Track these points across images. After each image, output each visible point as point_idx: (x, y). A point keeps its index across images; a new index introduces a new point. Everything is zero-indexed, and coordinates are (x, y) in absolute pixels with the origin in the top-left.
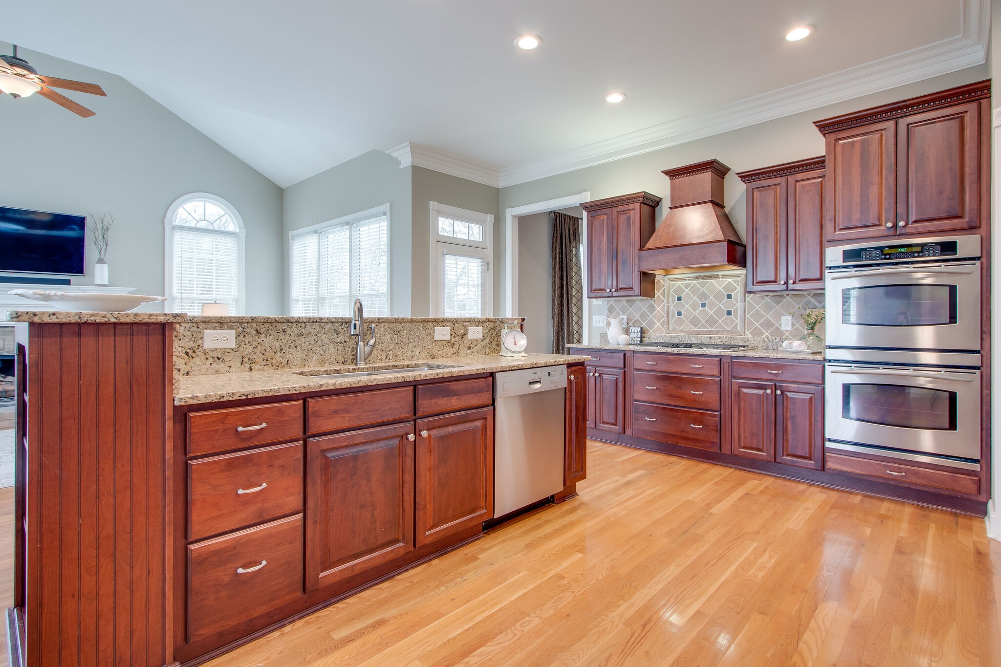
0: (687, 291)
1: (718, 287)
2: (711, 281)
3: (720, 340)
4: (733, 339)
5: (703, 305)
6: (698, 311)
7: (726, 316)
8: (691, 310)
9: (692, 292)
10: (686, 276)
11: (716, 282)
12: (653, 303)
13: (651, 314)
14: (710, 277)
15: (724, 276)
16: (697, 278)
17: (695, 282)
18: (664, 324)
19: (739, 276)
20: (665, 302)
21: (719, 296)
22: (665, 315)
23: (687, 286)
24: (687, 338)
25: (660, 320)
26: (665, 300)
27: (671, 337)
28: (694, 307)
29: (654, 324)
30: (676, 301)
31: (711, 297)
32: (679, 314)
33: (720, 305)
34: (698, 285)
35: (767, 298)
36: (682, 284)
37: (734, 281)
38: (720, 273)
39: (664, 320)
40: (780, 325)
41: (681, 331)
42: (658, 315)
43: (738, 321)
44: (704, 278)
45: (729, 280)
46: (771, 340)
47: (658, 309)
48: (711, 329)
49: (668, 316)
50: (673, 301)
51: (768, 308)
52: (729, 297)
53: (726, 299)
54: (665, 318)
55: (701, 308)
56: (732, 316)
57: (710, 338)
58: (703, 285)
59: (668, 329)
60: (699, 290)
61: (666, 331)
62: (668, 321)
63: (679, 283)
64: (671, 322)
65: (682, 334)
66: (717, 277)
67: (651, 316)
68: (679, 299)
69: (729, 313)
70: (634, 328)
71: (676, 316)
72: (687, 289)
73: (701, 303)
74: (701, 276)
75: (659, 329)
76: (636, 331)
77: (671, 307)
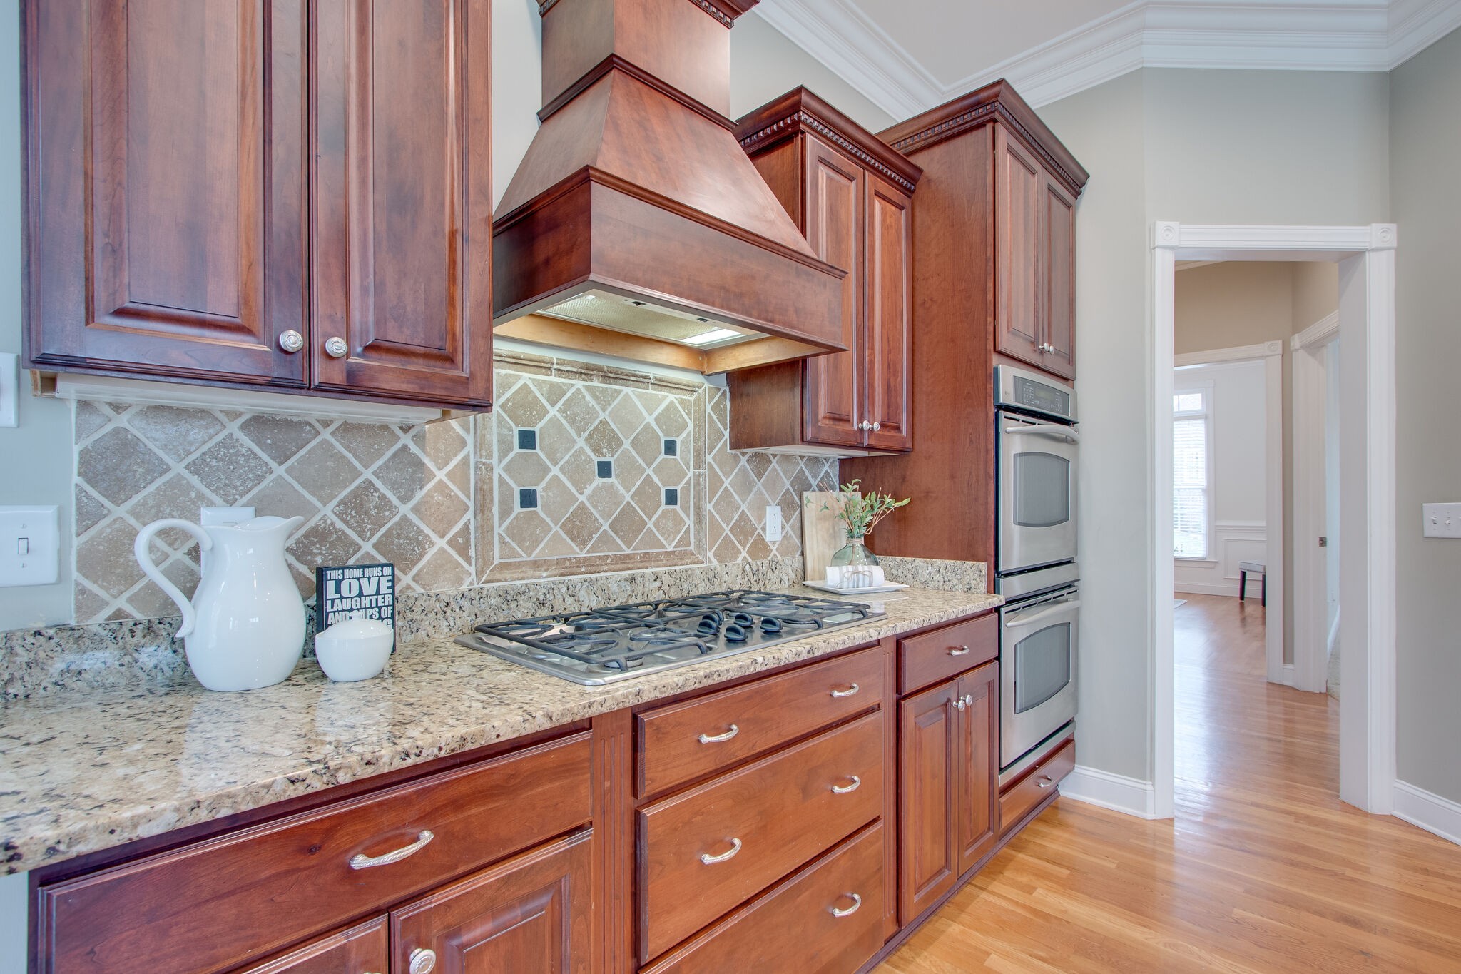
0: (553, 412)
1: (645, 413)
2: (626, 390)
3: (657, 584)
4: (686, 576)
5: (604, 469)
6: (588, 491)
7: (663, 506)
8: (569, 484)
9: (572, 420)
10: (554, 355)
11: (639, 396)
12: (414, 449)
13: (404, 500)
14: (625, 377)
15: (661, 384)
16: (587, 372)
17: (579, 384)
18: (468, 541)
19: (690, 389)
20: (470, 447)
21: (643, 444)
22: (471, 504)
23: (555, 394)
24: (564, 590)
25: (451, 525)
26: (470, 440)
27: (505, 596)
28: (577, 474)
29: (421, 543)
30: (516, 450)
31: (627, 445)
32: (528, 499)
33: (650, 471)
34: (588, 398)
36: (539, 384)
37: (682, 402)
38: (650, 371)
39: (466, 528)
40: (764, 529)
41: (536, 565)
42: (439, 505)
43: (690, 522)
44: (608, 376)
45: (670, 397)
46: (755, 568)
47: (440, 475)
48: (628, 551)
49: (482, 508)
50: (505, 448)
51: (746, 487)
52: (670, 448)
53: (663, 456)
54: (469, 515)
55: (599, 481)
56: (677, 508)
57: (632, 580)
58: (602, 400)
59: (485, 560)
60: (591, 414)
61: (480, 572)
62: (485, 530)
63: (527, 377)
64: (498, 530)
65: (544, 578)
66: (642, 380)
67: (405, 509)
68: (527, 440)
69: (672, 498)
70: (358, 572)
71: (517, 508)
72: (553, 405)
73: (596, 459)
74: (600, 369)
75: (442, 562)
76: (369, 589)
77: (498, 471)
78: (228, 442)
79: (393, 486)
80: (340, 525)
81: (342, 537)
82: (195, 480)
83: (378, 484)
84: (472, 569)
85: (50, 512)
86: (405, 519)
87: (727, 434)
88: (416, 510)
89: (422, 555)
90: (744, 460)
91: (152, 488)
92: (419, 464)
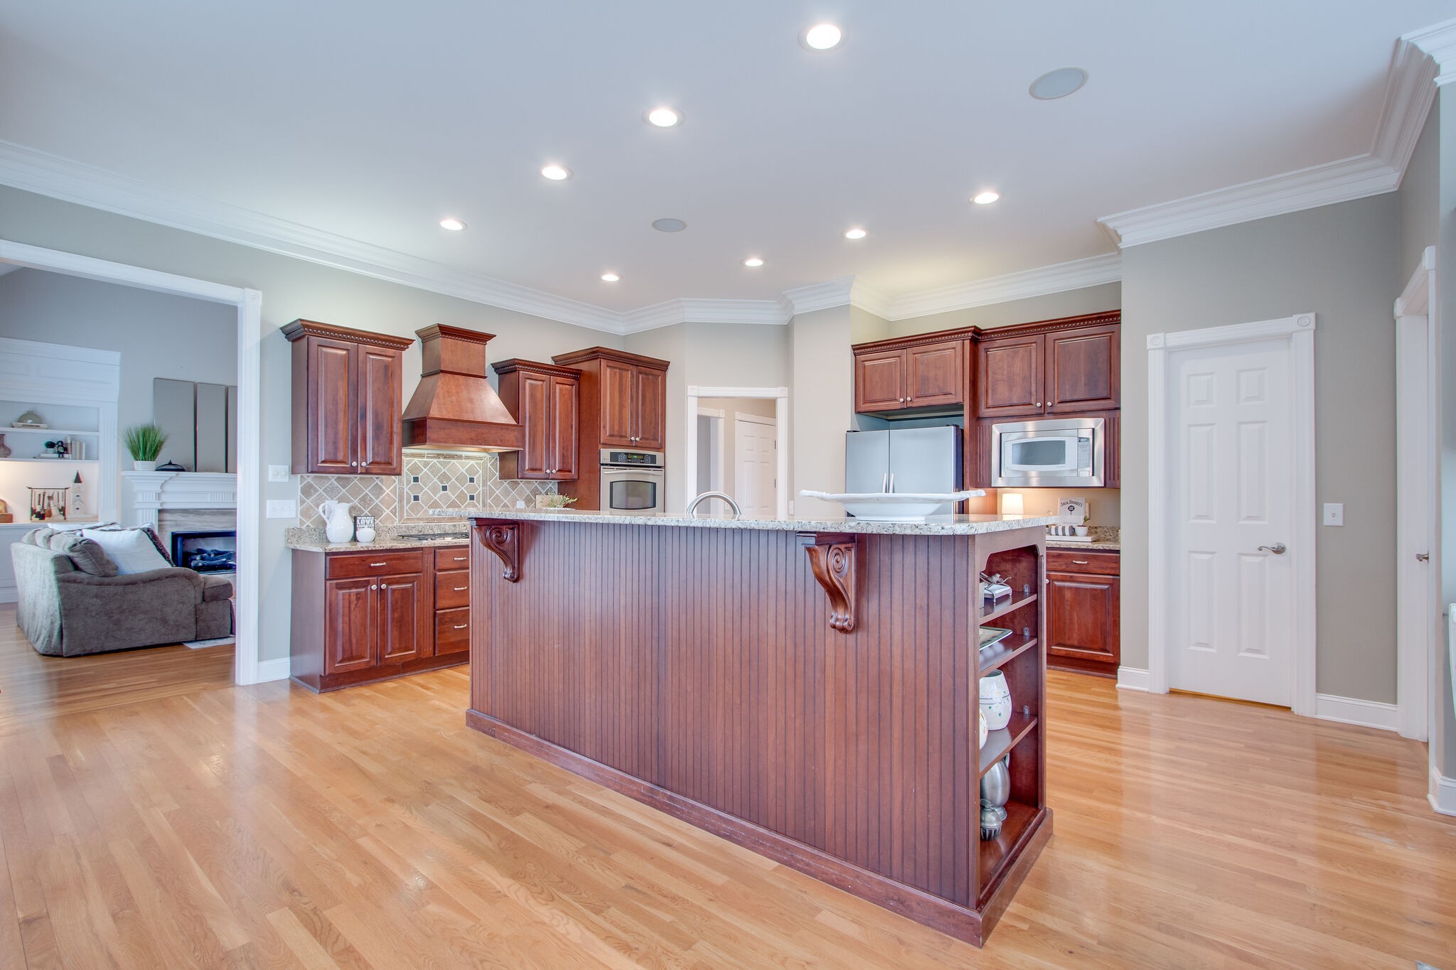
0: (425, 470)
1: (461, 469)
2: (453, 461)
5: (445, 488)
6: (438, 495)
7: (468, 501)
8: (431, 493)
9: (432, 472)
10: (425, 452)
11: (458, 463)
12: (380, 484)
13: (377, 498)
14: (452, 457)
15: (467, 458)
16: (438, 456)
17: (435, 460)
18: (396, 511)
19: (481, 459)
20: (397, 483)
21: (460, 479)
22: (397, 500)
23: (426, 464)
24: (428, 527)
25: (391, 506)
26: (397, 480)
27: (408, 528)
28: (435, 491)
29: (382, 511)
30: (412, 483)
31: (453, 480)
32: (416, 498)
33: (463, 488)
34: (438, 464)
35: (506, 484)
36: (420, 462)
37: (477, 463)
38: (464, 454)
39: (395, 507)
41: (418, 519)
42: (387, 500)
43: (480, 506)
44: (445, 457)
45: (472, 462)
47: (388, 491)
49: (401, 501)
50: (408, 482)
51: (506, 493)
52: (472, 480)
53: (469, 483)
54: (396, 503)
55: (442, 492)
56: (475, 501)
57: (455, 526)
58: (444, 465)
59: (401, 517)
60: (439, 470)
61: (400, 521)
62: (402, 507)
63: (416, 460)
64: (406, 507)
65: (421, 523)
66: (460, 457)
67: (377, 501)
68: (416, 480)
69: (472, 498)
70: (365, 518)
71: (412, 501)
72: (425, 468)
73: (441, 485)
74: (443, 455)
75: (388, 517)
76: (368, 523)
77: (406, 490)
78: (332, 484)
79: (374, 495)
80: (359, 505)
81: (360, 509)
82: (324, 493)
83: (370, 494)
84: (397, 520)
85: (294, 501)
86: (377, 504)
87: (498, 474)
88: (380, 501)
89: (382, 514)
90: (506, 483)
91: (315, 496)
92: (381, 488)
